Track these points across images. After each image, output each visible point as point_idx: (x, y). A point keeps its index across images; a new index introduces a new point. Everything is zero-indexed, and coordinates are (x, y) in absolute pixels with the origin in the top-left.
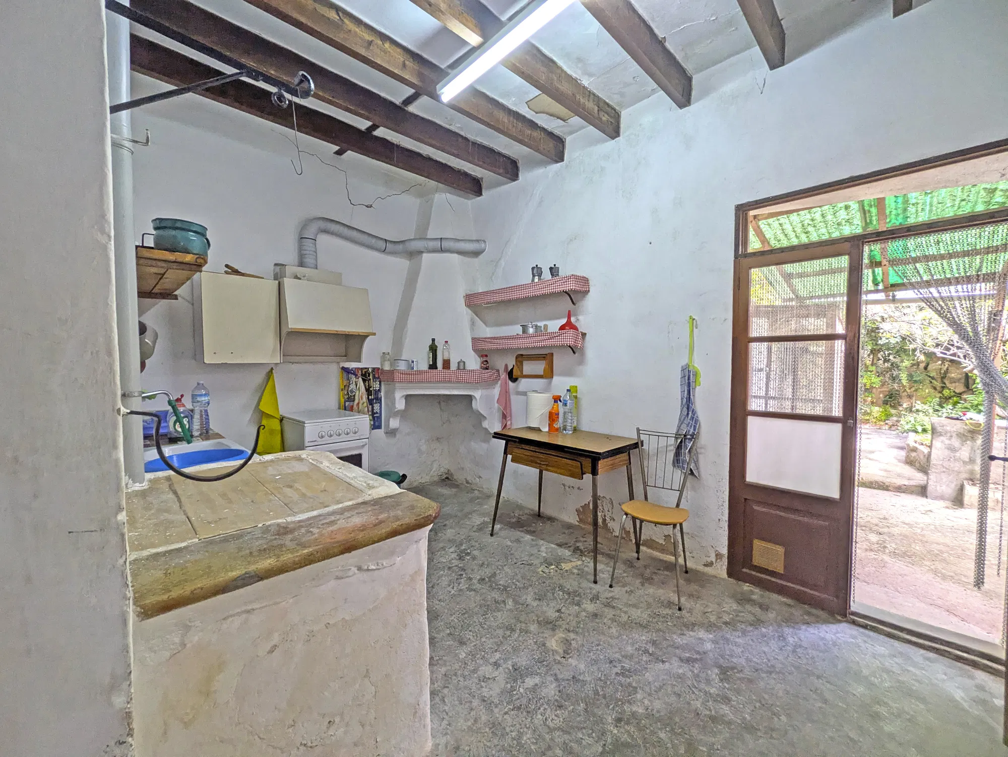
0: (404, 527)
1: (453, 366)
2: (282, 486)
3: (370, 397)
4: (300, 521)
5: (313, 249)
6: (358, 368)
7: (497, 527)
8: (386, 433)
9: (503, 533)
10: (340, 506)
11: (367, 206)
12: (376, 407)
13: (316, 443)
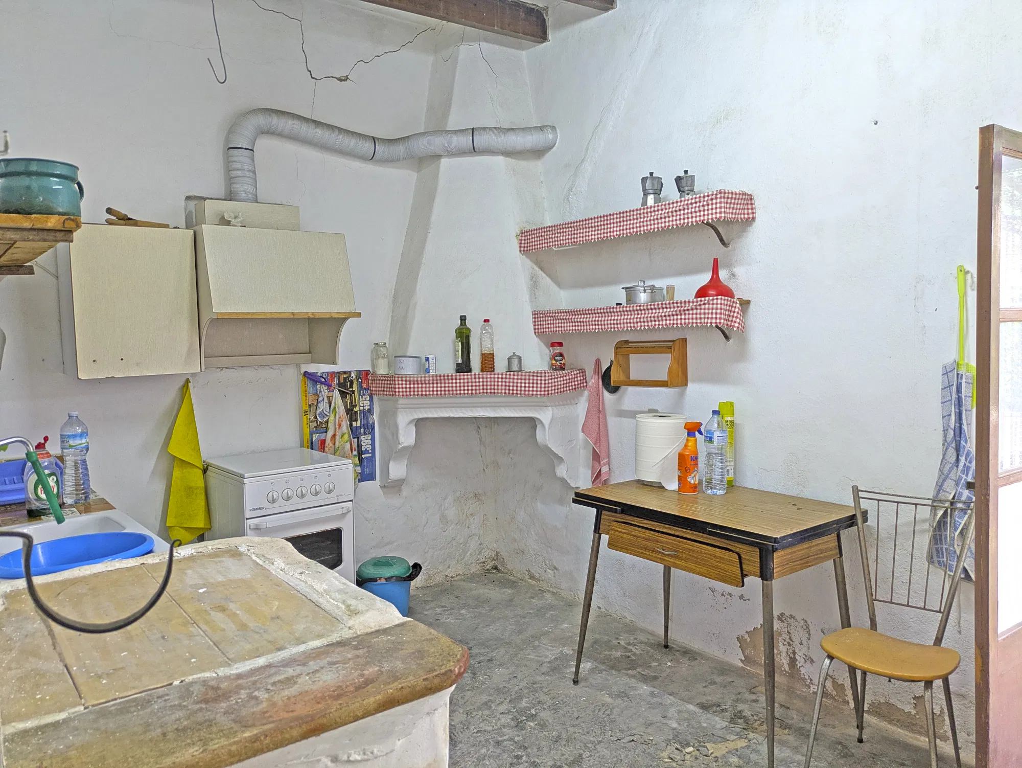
0: (405, 692)
1: (500, 365)
2: (208, 609)
3: (354, 423)
4: (239, 676)
5: (250, 168)
6: (332, 374)
7: (586, 666)
8: (383, 487)
9: (597, 679)
10: (302, 648)
11: (340, 80)
12: (366, 441)
13: (263, 512)
